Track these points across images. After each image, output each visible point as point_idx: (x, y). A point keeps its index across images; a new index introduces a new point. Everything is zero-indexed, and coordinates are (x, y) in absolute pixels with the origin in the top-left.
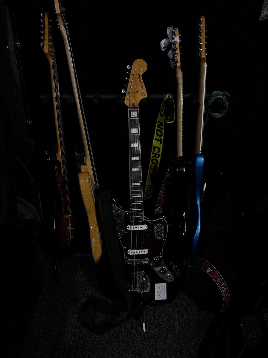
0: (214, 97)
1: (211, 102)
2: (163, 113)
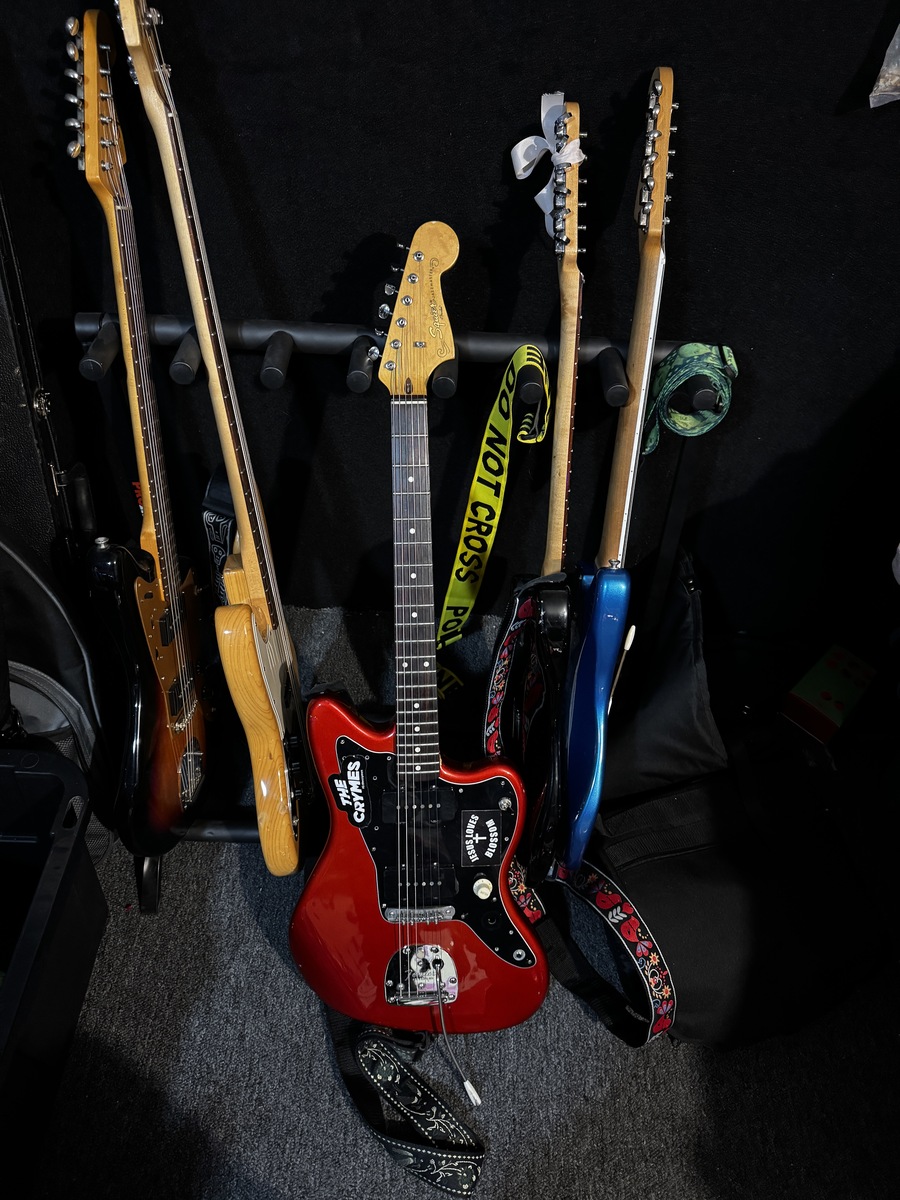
0: (682, 372)
1: (671, 386)
2: (508, 404)
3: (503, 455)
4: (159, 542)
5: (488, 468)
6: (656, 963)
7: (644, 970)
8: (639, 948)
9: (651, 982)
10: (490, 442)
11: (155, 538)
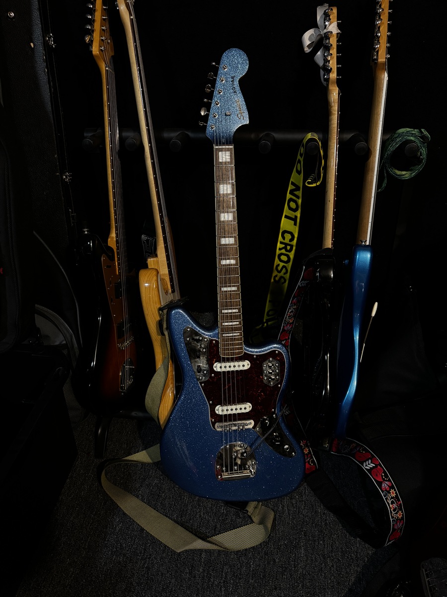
0: (398, 140)
1: (392, 148)
2: (300, 167)
3: (298, 197)
4: (117, 241)
5: (290, 208)
6: (394, 495)
7: (386, 499)
8: (383, 485)
9: (391, 507)
10: (292, 192)
11: (115, 239)
